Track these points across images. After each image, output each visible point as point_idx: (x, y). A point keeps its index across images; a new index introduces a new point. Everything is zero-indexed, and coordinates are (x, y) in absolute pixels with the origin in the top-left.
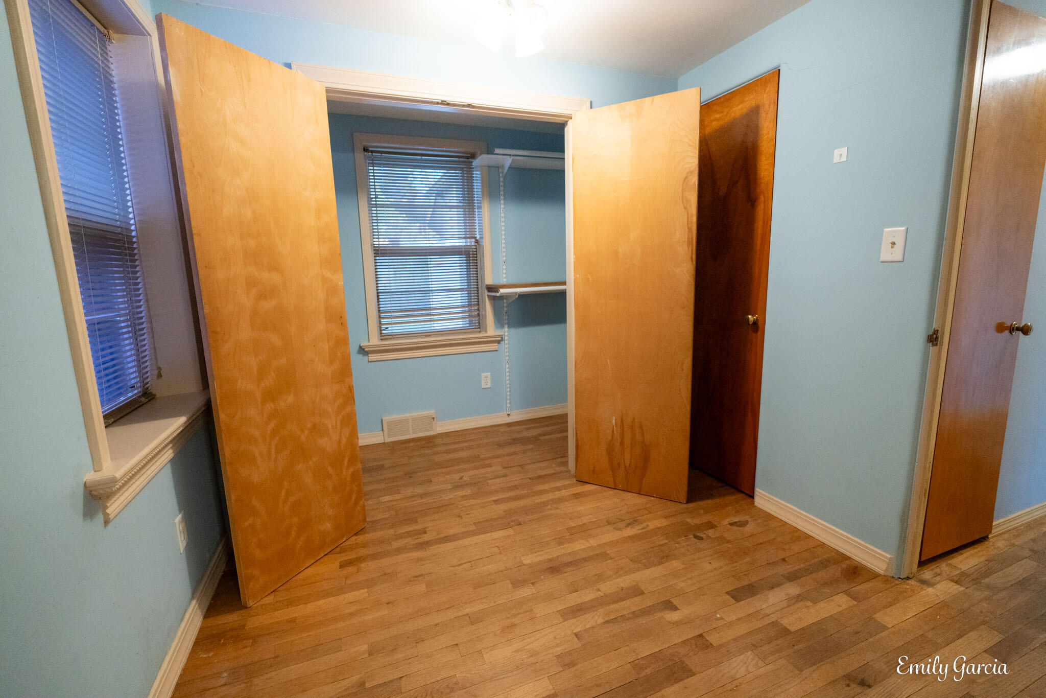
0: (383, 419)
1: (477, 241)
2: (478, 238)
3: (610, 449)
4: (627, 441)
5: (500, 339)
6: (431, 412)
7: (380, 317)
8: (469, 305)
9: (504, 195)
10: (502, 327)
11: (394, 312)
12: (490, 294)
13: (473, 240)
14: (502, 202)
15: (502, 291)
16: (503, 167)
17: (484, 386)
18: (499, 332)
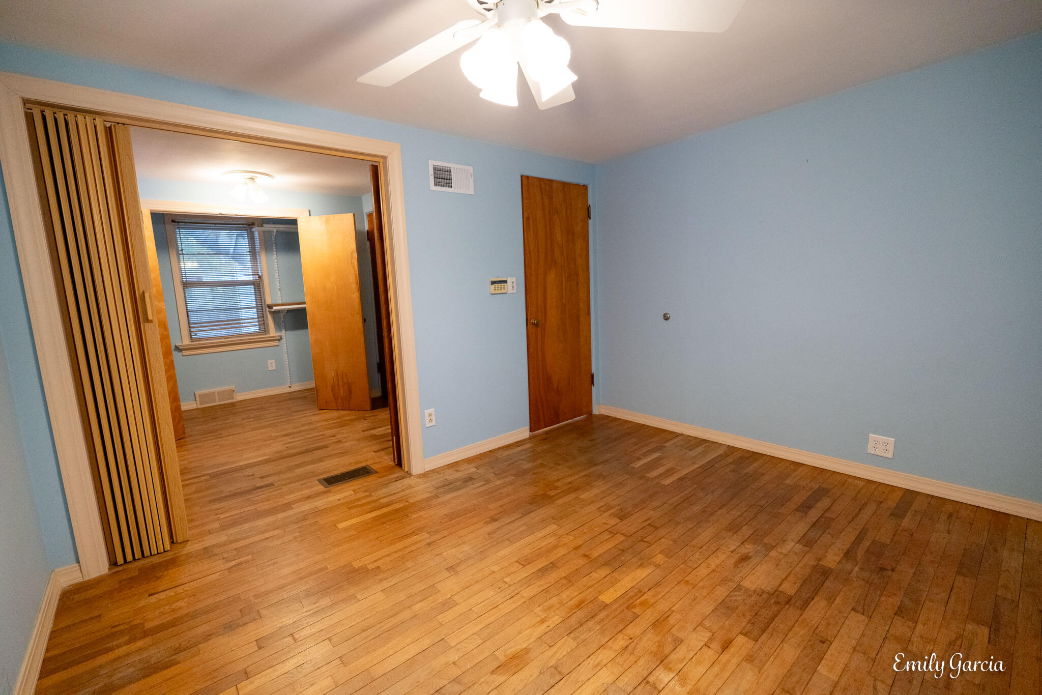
0: (196, 392)
1: (260, 277)
2: (260, 275)
3: (333, 389)
4: (341, 383)
5: (279, 338)
6: (232, 387)
7: (190, 327)
8: (258, 318)
9: (276, 249)
10: (281, 331)
11: (200, 324)
12: (270, 310)
13: (257, 276)
14: (275, 253)
15: (275, 308)
16: (273, 232)
17: (270, 369)
18: (279, 334)
